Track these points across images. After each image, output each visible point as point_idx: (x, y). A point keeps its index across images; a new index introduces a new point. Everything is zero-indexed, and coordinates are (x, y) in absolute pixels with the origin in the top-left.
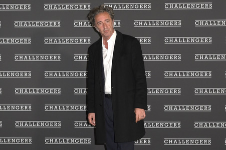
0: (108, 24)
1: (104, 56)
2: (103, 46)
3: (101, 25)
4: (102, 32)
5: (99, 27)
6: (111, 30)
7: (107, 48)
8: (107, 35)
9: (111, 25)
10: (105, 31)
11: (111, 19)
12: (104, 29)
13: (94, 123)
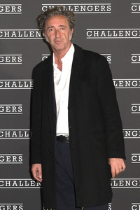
0: (63, 31)
1: (55, 80)
2: (55, 66)
3: (53, 32)
4: (53, 43)
5: (49, 35)
6: (65, 41)
7: (60, 69)
8: (58, 47)
9: (66, 34)
10: (56, 41)
11: (68, 26)
12: (56, 37)
13: (41, 177)
